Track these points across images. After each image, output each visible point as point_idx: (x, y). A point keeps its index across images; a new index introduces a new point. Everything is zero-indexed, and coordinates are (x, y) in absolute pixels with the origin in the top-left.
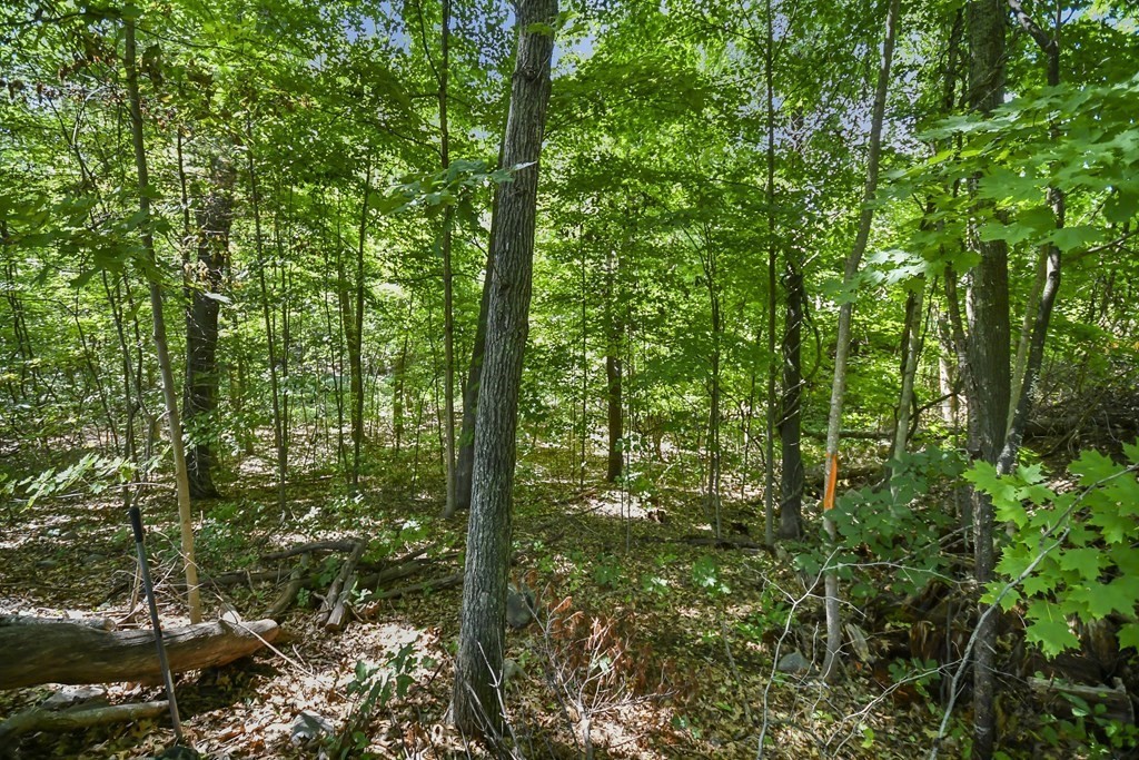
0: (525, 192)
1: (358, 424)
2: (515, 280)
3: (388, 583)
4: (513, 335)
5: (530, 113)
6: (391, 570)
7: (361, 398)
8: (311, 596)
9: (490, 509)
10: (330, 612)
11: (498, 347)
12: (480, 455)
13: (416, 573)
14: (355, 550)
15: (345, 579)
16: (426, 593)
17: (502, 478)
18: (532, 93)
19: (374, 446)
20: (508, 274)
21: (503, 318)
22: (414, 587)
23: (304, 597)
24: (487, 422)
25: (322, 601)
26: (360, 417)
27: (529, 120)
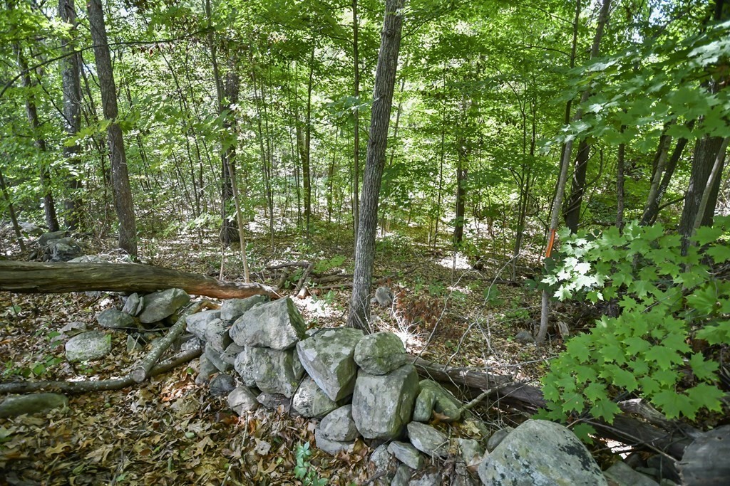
0: (385, 95)
1: (307, 206)
2: (378, 140)
3: (325, 283)
4: (376, 166)
5: (388, 54)
6: (326, 278)
7: (309, 191)
8: (290, 284)
9: (365, 243)
10: (299, 291)
11: (370, 172)
12: (361, 220)
13: (338, 281)
14: (309, 267)
15: (305, 278)
16: (342, 289)
17: (371, 230)
18: (390, 43)
19: (317, 218)
20: (375, 137)
21: (372, 158)
22: (336, 286)
23: (287, 284)
24: (364, 205)
25: (295, 286)
26: (309, 202)
27: (388, 58)
